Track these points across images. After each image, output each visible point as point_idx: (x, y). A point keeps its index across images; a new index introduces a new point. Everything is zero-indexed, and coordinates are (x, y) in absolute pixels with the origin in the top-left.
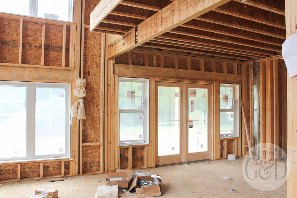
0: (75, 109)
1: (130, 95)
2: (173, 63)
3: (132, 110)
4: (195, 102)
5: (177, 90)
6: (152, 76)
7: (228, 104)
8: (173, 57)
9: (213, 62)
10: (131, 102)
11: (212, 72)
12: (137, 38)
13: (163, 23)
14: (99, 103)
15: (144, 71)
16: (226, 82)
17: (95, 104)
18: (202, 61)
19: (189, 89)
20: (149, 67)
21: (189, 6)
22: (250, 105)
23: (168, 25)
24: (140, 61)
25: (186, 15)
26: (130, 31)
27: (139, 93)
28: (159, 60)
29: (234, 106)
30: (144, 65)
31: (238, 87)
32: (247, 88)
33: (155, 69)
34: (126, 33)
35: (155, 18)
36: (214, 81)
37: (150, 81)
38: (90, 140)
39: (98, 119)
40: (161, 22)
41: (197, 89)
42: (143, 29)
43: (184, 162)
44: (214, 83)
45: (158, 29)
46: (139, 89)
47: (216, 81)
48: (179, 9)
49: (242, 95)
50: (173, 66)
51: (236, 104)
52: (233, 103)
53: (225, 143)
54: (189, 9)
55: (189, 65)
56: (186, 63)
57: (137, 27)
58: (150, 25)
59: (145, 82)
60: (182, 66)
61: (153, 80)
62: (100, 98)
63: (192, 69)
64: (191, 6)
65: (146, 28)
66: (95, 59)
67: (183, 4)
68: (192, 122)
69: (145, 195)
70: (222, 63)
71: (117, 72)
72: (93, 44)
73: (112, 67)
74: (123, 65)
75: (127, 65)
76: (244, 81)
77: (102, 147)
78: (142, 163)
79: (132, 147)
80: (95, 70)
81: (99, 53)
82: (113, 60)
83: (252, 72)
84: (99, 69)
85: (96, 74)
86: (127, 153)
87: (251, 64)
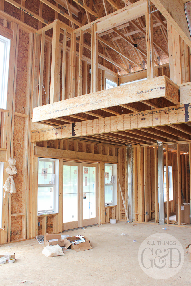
0: (8, 184)
1: (44, 173)
2: (73, 146)
3: (45, 185)
4: (88, 178)
5: (76, 168)
6: (60, 157)
7: (108, 180)
8: (73, 142)
9: (99, 146)
10: (45, 178)
11: (98, 154)
12: (74, 132)
14: (22, 179)
15: (55, 153)
16: (108, 162)
17: (19, 180)
18: (93, 145)
19: (84, 167)
20: (58, 150)
21: (132, 122)
22: (125, 180)
23: (112, 129)
24: (51, 145)
25: (130, 127)
26: (65, 125)
27: (50, 171)
28: (64, 144)
29: (113, 181)
30: (54, 147)
31: (115, 166)
32: (122, 167)
33: (62, 151)
34: (60, 126)
35: (97, 122)
36: (101, 161)
37: (59, 161)
38: (14, 212)
39: (21, 193)
40: (104, 126)
41: (88, 167)
42: (82, 127)
43: (80, 227)
44: (101, 163)
46: (50, 168)
47: (102, 161)
48: (123, 122)
49: (119, 173)
50: (73, 149)
51: (114, 179)
52: (111, 179)
53: (108, 210)
54: (132, 124)
55: (85, 148)
56: (82, 147)
57: (75, 124)
58: (92, 126)
59: (54, 162)
61: (62, 160)
62: (22, 175)
63: (87, 152)
64: (134, 122)
65: (87, 127)
66: (19, 141)
67: (127, 119)
68: (85, 194)
69: (81, 249)
70: (105, 147)
71: (36, 154)
72: (18, 128)
73: (33, 149)
74: (41, 147)
75: (43, 148)
76: (120, 161)
77: (25, 216)
78: (52, 229)
79: (47, 215)
80: (19, 150)
81: (23, 137)
82: (34, 143)
83: (127, 155)
84: (22, 150)
85: (20, 154)
86: (42, 221)
87: (126, 149)
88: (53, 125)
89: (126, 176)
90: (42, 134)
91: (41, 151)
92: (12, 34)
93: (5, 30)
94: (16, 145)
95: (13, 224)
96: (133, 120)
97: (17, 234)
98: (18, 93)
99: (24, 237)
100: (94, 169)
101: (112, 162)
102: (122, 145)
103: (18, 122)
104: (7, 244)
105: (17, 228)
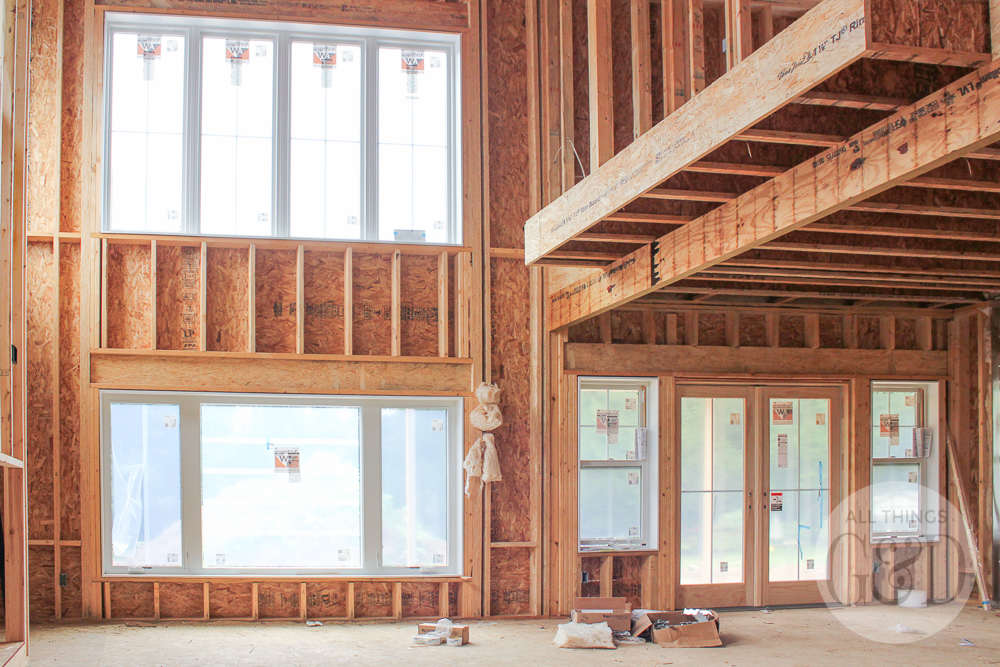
0: (477, 457)
1: (605, 424)
2: (724, 330)
3: (611, 461)
5: (738, 405)
6: (664, 371)
7: (897, 444)
8: (724, 315)
9: (848, 319)
10: (609, 442)
11: (843, 347)
12: (656, 270)
13: (741, 229)
14: (526, 445)
15: (644, 357)
16: (891, 374)
18: (812, 318)
19: (772, 401)
20: (657, 347)
21: (820, 187)
22: (981, 440)
23: (759, 232)
24: (630, 333)
25: (813, 208)
26: (631, 256)
28: (683, 325)
29: (919, 447)
30: (641, 341)
31: (933, 389)
33: (672, 350)
34: (619, 261)
35: (716, 218)
36: (853, 374)
37: (660, 383)
39: (525, 484)
40: (738, 226)
41: (795, 401)
42: (677, 248)
44: (853, 382)
45: (726, 245)
46: (627, 408)
47: (859, 374)
48: (791, 195)
49: (951, 416)
50: (724, 339)
51: (929, 441)
52: (915, 439)
54: (822, 194)
55: (772, 332)
56: (763, 328)
57: (657, 243)
58: (702, 236)
59: (644, 388)
60: (749, 339)
61: (670, 381)
62: (529, 432)
63: (781, 345)
64: (826, 186)
65: (689, 245)
66: (515, 334)
67: (804, 183)
68: (781, 494)
69: (680, 643)
70: (878, 321)
71: (573, 365)
72: (509, 295)
73: (560, 352)
74: (588, 345)
75: (598, 345)
76: (956, 368)
77: (537, 552)
78: (636, 600)
79: (614, 555)
80: (516, 361)
81: (525, 319)
82: (562, 334)
83: (989, 338)
84: (525, 360)
85: (520, 372)
86: (598, 573)
87: (983, 314)
88: (598, 263)
89: (984, 424)
90: (574, 298)
91: (590, 355)
92: (464, 14)
93: (443, 9)
94: (505, 345)
95: (502, 572)
96: (824, 178)
97: (517, 599)
98: (502, 190)
99: (535, 610)
100: (823, 405)
101: (917, 374)
102: (959, 300)
103: (507, 277)
104: (479, 619)
105: (515, 582)
